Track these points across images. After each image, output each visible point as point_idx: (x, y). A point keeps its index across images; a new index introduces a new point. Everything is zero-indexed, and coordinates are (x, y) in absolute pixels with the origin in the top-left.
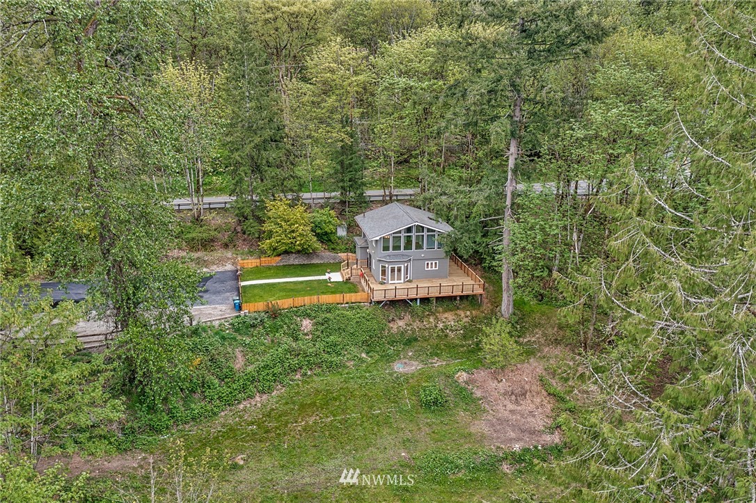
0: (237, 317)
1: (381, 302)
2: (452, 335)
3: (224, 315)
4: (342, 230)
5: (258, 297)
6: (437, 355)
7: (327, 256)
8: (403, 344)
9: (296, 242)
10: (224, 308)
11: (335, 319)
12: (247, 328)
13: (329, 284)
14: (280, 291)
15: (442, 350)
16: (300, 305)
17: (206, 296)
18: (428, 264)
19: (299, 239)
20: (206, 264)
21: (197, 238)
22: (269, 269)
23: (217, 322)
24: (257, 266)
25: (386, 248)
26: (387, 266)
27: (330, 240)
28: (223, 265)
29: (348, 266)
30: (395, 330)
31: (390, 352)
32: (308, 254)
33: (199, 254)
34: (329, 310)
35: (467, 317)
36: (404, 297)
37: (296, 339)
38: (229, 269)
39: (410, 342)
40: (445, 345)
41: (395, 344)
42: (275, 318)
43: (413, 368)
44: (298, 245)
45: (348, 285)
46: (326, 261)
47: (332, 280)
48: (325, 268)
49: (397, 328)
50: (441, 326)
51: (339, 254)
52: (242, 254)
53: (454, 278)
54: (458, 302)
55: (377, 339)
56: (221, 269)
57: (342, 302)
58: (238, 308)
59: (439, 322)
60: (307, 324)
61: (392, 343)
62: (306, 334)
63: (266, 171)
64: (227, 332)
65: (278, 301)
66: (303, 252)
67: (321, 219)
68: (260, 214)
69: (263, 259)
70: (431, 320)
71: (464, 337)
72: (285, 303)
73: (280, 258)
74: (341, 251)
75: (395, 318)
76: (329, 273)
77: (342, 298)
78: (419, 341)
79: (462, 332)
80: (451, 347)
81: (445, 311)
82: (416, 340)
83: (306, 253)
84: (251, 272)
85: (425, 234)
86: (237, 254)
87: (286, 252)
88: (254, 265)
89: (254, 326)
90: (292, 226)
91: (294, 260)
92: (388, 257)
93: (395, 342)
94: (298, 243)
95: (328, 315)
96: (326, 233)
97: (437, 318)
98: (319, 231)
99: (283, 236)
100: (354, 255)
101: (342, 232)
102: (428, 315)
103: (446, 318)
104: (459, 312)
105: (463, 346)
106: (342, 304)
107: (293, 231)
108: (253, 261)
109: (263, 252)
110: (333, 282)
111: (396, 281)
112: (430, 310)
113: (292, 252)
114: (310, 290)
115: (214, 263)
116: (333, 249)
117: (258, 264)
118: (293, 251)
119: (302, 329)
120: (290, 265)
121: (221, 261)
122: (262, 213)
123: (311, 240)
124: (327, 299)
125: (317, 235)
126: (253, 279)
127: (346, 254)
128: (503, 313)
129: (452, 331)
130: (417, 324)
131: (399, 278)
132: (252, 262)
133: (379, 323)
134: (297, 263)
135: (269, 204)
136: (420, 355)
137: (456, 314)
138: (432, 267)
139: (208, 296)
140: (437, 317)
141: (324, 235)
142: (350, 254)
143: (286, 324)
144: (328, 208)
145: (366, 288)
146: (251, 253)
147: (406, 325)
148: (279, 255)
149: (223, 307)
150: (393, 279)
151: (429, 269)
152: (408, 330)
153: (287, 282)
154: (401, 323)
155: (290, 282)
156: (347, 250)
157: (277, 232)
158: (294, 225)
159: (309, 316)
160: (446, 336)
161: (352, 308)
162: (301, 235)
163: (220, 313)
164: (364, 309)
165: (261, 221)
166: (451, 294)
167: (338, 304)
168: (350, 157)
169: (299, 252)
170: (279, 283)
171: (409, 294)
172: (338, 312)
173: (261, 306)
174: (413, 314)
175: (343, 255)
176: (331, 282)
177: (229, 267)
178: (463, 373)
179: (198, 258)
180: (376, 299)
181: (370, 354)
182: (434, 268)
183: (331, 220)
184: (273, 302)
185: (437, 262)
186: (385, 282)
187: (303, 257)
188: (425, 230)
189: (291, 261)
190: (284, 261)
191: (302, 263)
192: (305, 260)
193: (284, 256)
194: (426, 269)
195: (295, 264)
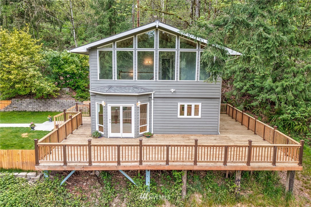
18: (182, 108)
25: (106, 75)
26: (103, 103)
54: (238, 185)
73: (9, 102)
76: (50, 121)
85: (177, 49)
87: (18, 96)
91: (27, 106)
110: (37, 131)
111: (121, 134)
120: (20, 112)
131: (127, 129)
134: (30, 109)
138: (189, 114)
148: (9, 99)
151: (185, 116)
166: (220, 166)
171: (144, 158)
182: (193, 116)
185: (200, 104)
186: (103, 133)
187: (39, 102)
188: (177, 43)
189: (23, 107)
190: (14, 106)
191: (36, 111)
192: (41, 107)
193: (14, 99)
194: (179, 116)
195: (27, 110)
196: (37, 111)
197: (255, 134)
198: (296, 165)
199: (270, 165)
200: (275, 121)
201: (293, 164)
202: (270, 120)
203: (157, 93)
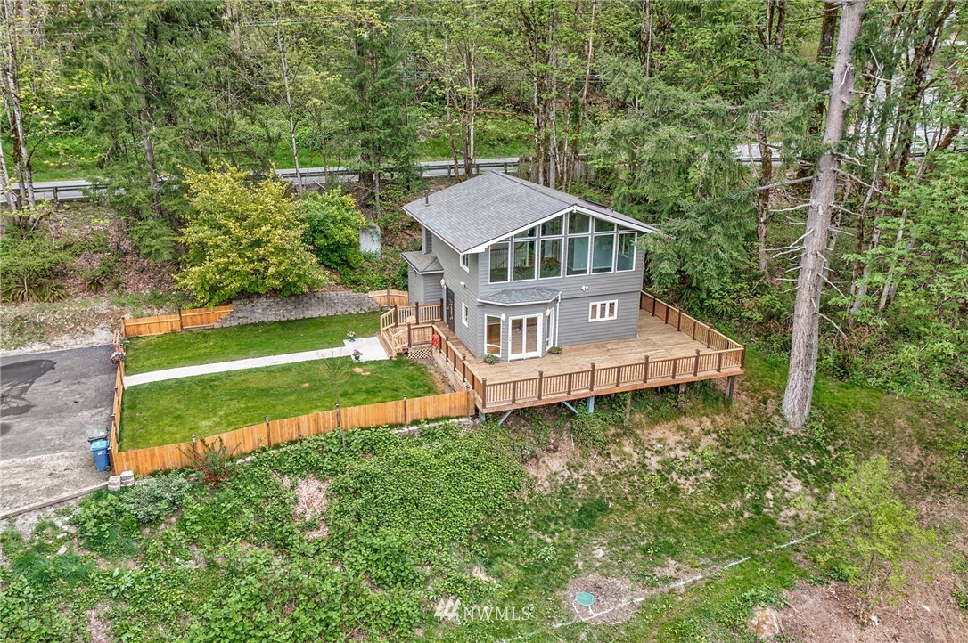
0: (98, 495)
1: (501, 414)
2: (687, 486)
3: (58, 488)
4: (369, 238)
5: (168, 420)
6: (671, 550)
7: (339, 298)
8: (574, 525)
9: (266, 268)
10: (63, 464)
11: (390, 473)
12: (128, 529)
13: (358, 370)
14: (232, 396)
15: (674, 532)
16: (287, 437)
17: (20, 424)
18: (594, 307)
19: (274, 260)
20: (40, 331)
21: (14, 269)
22: (205, 336)
23: (33, 519)
24: (174, 332)
25: (498, 274)
26: (503, 317)
27: (347, 263)
28: (86, 332)
29: (396, 321)
30: (543, 487)
31: (549, 554)
32: (297, 296)
33: (24, 308)
34: (370, 447)
35: (708, 433)
36: (562, 397)
37: (282, 546)
38: (102, 343)
39: (590, 515)
40: (680, 517)
41: (552, 527)
42: (217, 486)
43: (624, 602)
44: (273, 276)
45: (405, 369)
46: (340, 310)
47: (363, 359)
48: (339, 328)
49: (549, 478)
50: (654, 462)
51: (370, 294)
52: (136, 303)
53: (654, 338)
55: (503, 516)
56: (81, 343)
57: (400, 420)
58: (103, 463)
59: (648, 454)
60: (310, 495)
61: (542, 524)
62: (312, 526)
63: (181, 96)
64: (63, 550)
65: (223, 436)
66: (288, 292)
67: (325, 212)
68: (170, 204)
69: (187, 314)
70: (628, 449)
71: (719, 489)
72: (244, 439)
73: (229, 309)
74: (372, 285)
75: (538, 449)
76: (351, 339)
77: (400, 410)
78: (612, 511)
79: (708, 475)
80: (697, 522)
81: (654, 423)
82: (602, 508)
83: (292, 294)
84: (157, 346)
85: (591, 234)
86: (123, 305)
87: (245, 295)
88: (166, 329)
89: (151, 521)
90: (255, 231)
91: (264, 312)
92: (505, 297)
93: (550, 519)
94: (272, 270)
95: (369, 463)
96: (337, 247)
97: (639, 444)
98: (320, 241)
99: (234, 255)
100: (404, 294)
101: (370, 245)
102: (616, 435)
103: (660, 441)
104: (687, 422)
105: (724, 517)
106: (402, 425)
107: (258, 243)
108: (164, 319)
109: (186, 297)
110: (367, 363)
111: (524, 355)
112: (619, 423)
113: (259, 294)
114: (310, 389)
115: (60, 330)
116: (353, 282)
117: (177, 326)
118: (261, 290)
119: (299, 510)
120: (255, 325)
121: (81, 323)
122: (177, 201)
123: (303, 263)
124: (360, 415)
125: (318, 251)
126: (160, 367)
127: (385, 293)
128: (789, 417)
129: (686, 474)
130: (594, 464)
131: (531, 347)
132: (159, 322)
133: (503, 471)
134: (272, 318)
135: (193, 177)
136: (625, 557)
137: (680, 428)
138: (602, 315)
139: (24, 425)
140: (636, 437)
141: (332, 251)
142: (394, 292)
143: (249, 501)
144: (339, 190)
145: (456, 377)
146: (157, 300)
147: (570, 466)
148: (227, 302)
149: (59, 461)
150: (517, 348)
151: (598, 319)
152: (577, 481)
153: (250, 371)
154: (555, 463)
155: (258, 369)
156: (385, 284)
157: (218, 246)
158: (259, 226)
159: (315, 469)
160: (675, 490)
161: (430, 435)
162: (279, 250)
163: (49, 482)
164: (462, 434)
165: (176, 223)
166: (669, 380)
167: (392, 426)
168: (381, 73)
169: (275, 292)
170: (228, 374)
171: (573, 387)
172: (394, 451)
173: (171, 454)
174: (583, 438)
175: (378, 296)
176: (360, 365)
177: (101, 336)
178: (768, 611)
179: (20, 318)
180: (491, 407)
181: (495, 567)
182: (607, 318)
183: (347, 215)
184: (208, 440)
185: (616, 302)
186: (499, 356)
187: (287, 303)
188: (591, 225)
189: (256, 315)
190: (239, 315)
191: (283, 319)
192: (291, 311)
193: (238, 302)
194: (590, 320)
195: (266, 320)
196: (286, 319)
197: (679, 330)
198: (739, 369)
199: (715, 372)
200: (687, 300)
201: (734, 368)
202: (680, 298)
203: (564, 294)
